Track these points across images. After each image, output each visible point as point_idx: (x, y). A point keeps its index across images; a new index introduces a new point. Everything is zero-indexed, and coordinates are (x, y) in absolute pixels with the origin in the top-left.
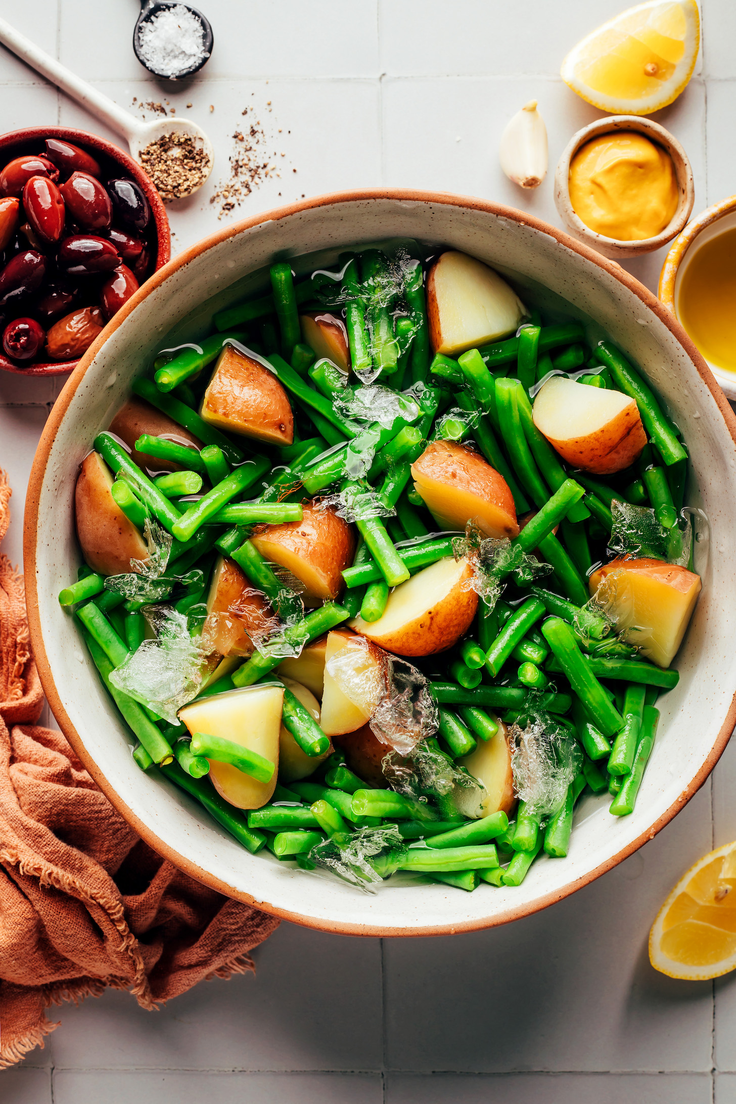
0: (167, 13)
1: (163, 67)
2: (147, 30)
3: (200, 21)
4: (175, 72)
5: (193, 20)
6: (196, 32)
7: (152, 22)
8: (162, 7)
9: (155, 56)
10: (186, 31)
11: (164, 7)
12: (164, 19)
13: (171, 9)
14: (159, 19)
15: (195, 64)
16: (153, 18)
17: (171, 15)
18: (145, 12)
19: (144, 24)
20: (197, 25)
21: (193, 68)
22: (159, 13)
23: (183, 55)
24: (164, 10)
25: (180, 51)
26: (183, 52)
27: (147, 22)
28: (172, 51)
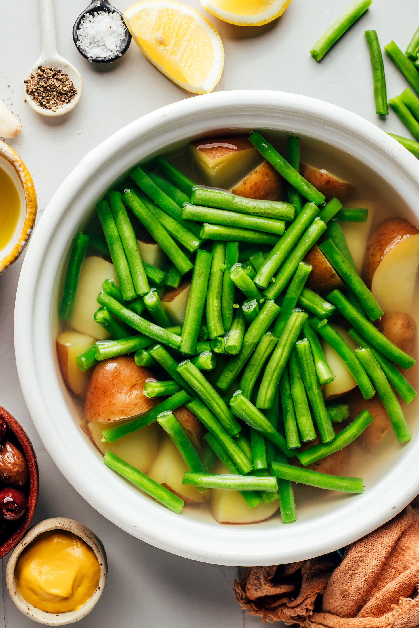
0: (106, 14)
1: (87, 49)
2: (88, 20)
3: (126, 30)
4: (93, 56)
5: (121, 27)
6: (120, 36)
7: (94, 16)
8: (105, 9)
9: (85, 40)
10: (113, 32)
11: (106, 10)
12: (103, 18)
13: (111, 13)
14: (100, 16)
15: (109, 57)
16: (95, 13)
17: (109, 17)
18: (92, 7)
19: (88, 14)
20: (122, 31)
21: (107, 59)
22: (101, 12)
23: (104, 47)
24: (105, 11)
25: (103, 44)
26: (105, 45)
27: (90, 14)
28: (98, 41)
